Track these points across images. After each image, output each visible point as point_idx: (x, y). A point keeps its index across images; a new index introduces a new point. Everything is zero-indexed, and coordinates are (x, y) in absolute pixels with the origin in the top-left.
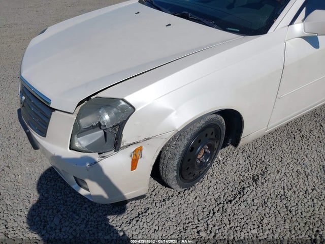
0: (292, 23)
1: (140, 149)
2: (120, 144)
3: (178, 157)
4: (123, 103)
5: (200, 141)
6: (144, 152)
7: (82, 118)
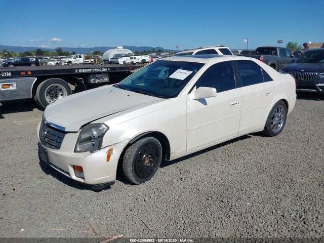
0: (190, 92)
1: (111, 150)
2: (101, 146)
3: (132, 157)
4: (104, 126)
5: (145, 151)
6: (114, 151)
7: (82, 134)
